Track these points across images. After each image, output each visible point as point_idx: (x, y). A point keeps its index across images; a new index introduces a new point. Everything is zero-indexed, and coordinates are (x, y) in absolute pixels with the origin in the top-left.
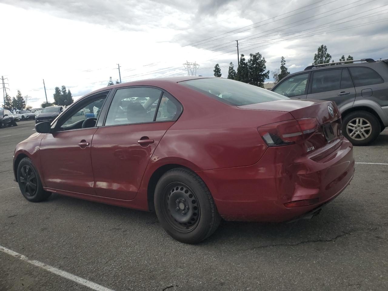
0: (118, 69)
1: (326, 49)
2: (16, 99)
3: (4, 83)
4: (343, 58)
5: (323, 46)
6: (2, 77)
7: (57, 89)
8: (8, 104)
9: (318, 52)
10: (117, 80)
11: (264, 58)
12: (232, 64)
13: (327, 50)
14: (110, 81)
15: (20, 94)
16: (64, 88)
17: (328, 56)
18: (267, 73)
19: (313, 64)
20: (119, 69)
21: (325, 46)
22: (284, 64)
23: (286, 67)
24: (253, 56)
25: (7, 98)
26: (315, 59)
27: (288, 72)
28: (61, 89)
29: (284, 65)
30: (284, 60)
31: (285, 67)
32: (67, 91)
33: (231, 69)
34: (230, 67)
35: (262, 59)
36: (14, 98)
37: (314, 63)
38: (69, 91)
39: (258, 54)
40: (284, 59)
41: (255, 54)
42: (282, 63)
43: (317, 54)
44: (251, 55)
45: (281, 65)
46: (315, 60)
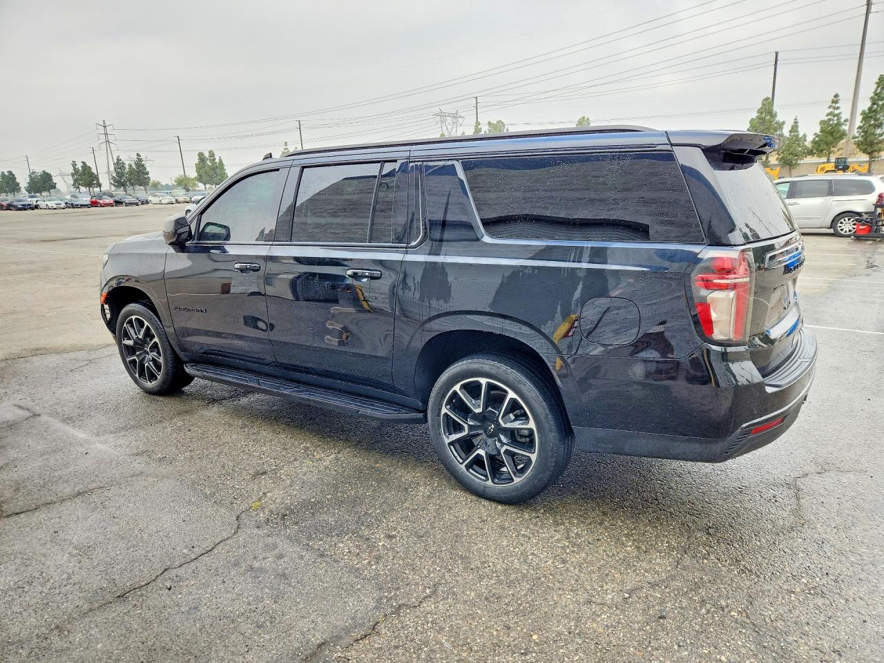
2: (134, 166)
3: (106, 134)
5: (584, 117)
6: (104, 121)
7: (201, 155)
8: (120, 175)
15: (140, 160)
16: (212, 154)
21: (588, 118)
25: (119, 164)
28: (207, 155)
32: (217, 161)
36: (130, 166)
38: (220, 160)
44: (489, 123)
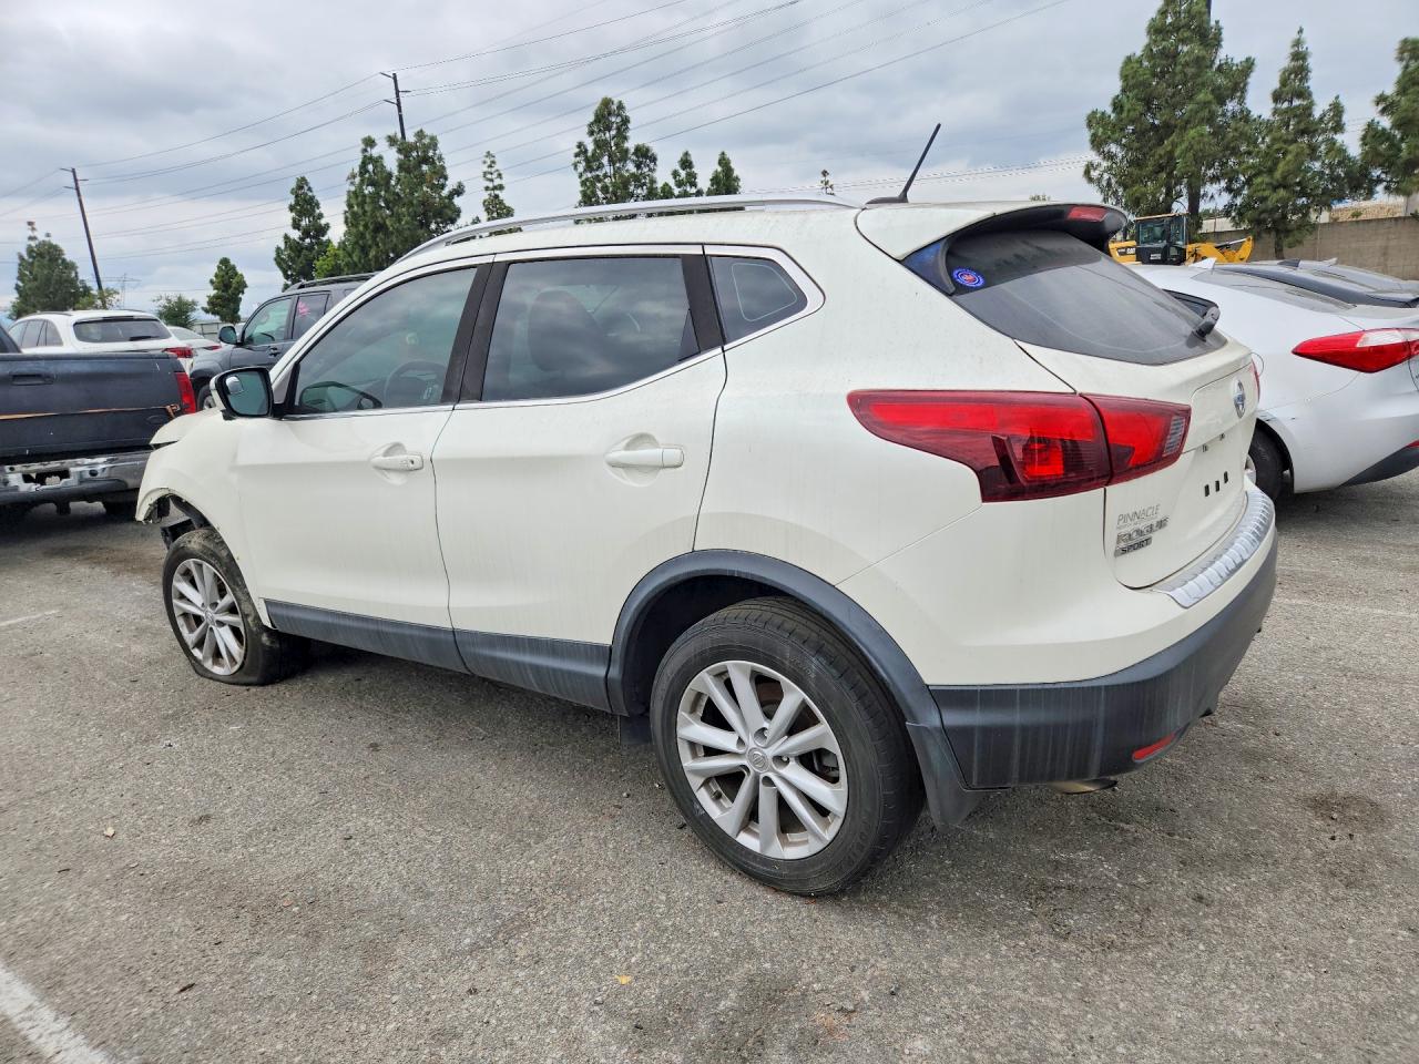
0: (75, 191)
1: (626, 121)
4: (686, 163)
9: (591, 134)
11: (442, 159)
13: (630, 125)
17: (644, 155)
20: (77, 189)
22: (501, 187)
23: (507, 203)
24: (399, 149)
29: (502, 195)
30: (496, 167)
31: (501, 202)
35: (438, 161)
40: (494, 162)
42: (491, 185)
43: (590, 147)
45: (486, 195)
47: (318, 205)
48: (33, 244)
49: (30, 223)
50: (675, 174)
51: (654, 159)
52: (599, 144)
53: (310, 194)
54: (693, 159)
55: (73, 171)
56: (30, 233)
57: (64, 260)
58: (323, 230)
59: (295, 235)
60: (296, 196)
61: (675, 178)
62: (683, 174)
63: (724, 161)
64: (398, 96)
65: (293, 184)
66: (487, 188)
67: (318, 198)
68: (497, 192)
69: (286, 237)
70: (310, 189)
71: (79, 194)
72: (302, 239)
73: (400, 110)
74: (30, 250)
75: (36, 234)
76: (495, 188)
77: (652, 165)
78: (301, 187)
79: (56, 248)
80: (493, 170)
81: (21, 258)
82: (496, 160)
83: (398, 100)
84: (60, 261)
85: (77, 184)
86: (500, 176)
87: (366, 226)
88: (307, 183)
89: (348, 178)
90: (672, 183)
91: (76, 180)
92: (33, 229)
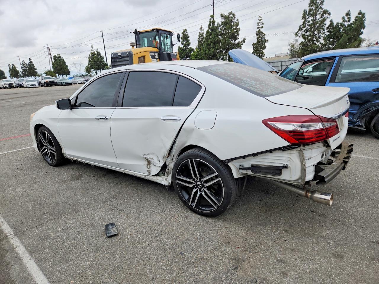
1: (323, 1)
4: (348, 14)
9: (309, 6)
10: (97, 49)
11: (238, 20)
12: (202, 29)
13: (324, 3)
14: (92, 50)
17: (325, 12)
18: (242, 41)
19: (300, 26)
20: (103, 37)
22: (262, 27)
23: (264, 32)
24: (223, 18)
26: (304, 18)
27: (265, 40)
29: (261, 30)
30: (262, 21)
31: (262, 32)
33: (201, 36)
34: (200, 34)
35: (236, 21)
37: (302, 25)
39: (231, 13)
40: (262, 19)
41: (227, 14)
42: (259, 27)
43: (308, 10)
45: (258, 30)
46: (303, 20)
47: (189, 37)
48: (92, 52)
49: (92, 46)
50: (343, 18)
51: (329, 14)
52: (310, 10)
53: (187, 34)
54: (351, 13)
55: (102, 31)
56: (92, 49)
57: (101, 56)
58: (189, 44)
59: (182, 46)
60: (183, 35)
61: (343, 19)
62: (346, 18)
63: (360, 13)
64: (213, 3)
65: (183, 31)
66: (258, 28)
67: (189, 35)
68: (261, 29)
69: (179, 47)
70: (187, 32)
71: (103, 38)
72: (184, 47)
73: (213, 8)
74: (92, 53)
75: (93, 49)
76: (260, 28)
77: (329, 16)
78: (184, 32)
79: (99, 53)
80: (261, 22)
81: (90, 56)
82: (262, 18)
83: (213, 5)
84: (100, 56)
85: (103, 35)
86: (263, 24)
87: (211, 42)
88: (186, 31)
89: (200, 28)
90: (340, 21)
91: (102, 34)
92: (93, 48)
